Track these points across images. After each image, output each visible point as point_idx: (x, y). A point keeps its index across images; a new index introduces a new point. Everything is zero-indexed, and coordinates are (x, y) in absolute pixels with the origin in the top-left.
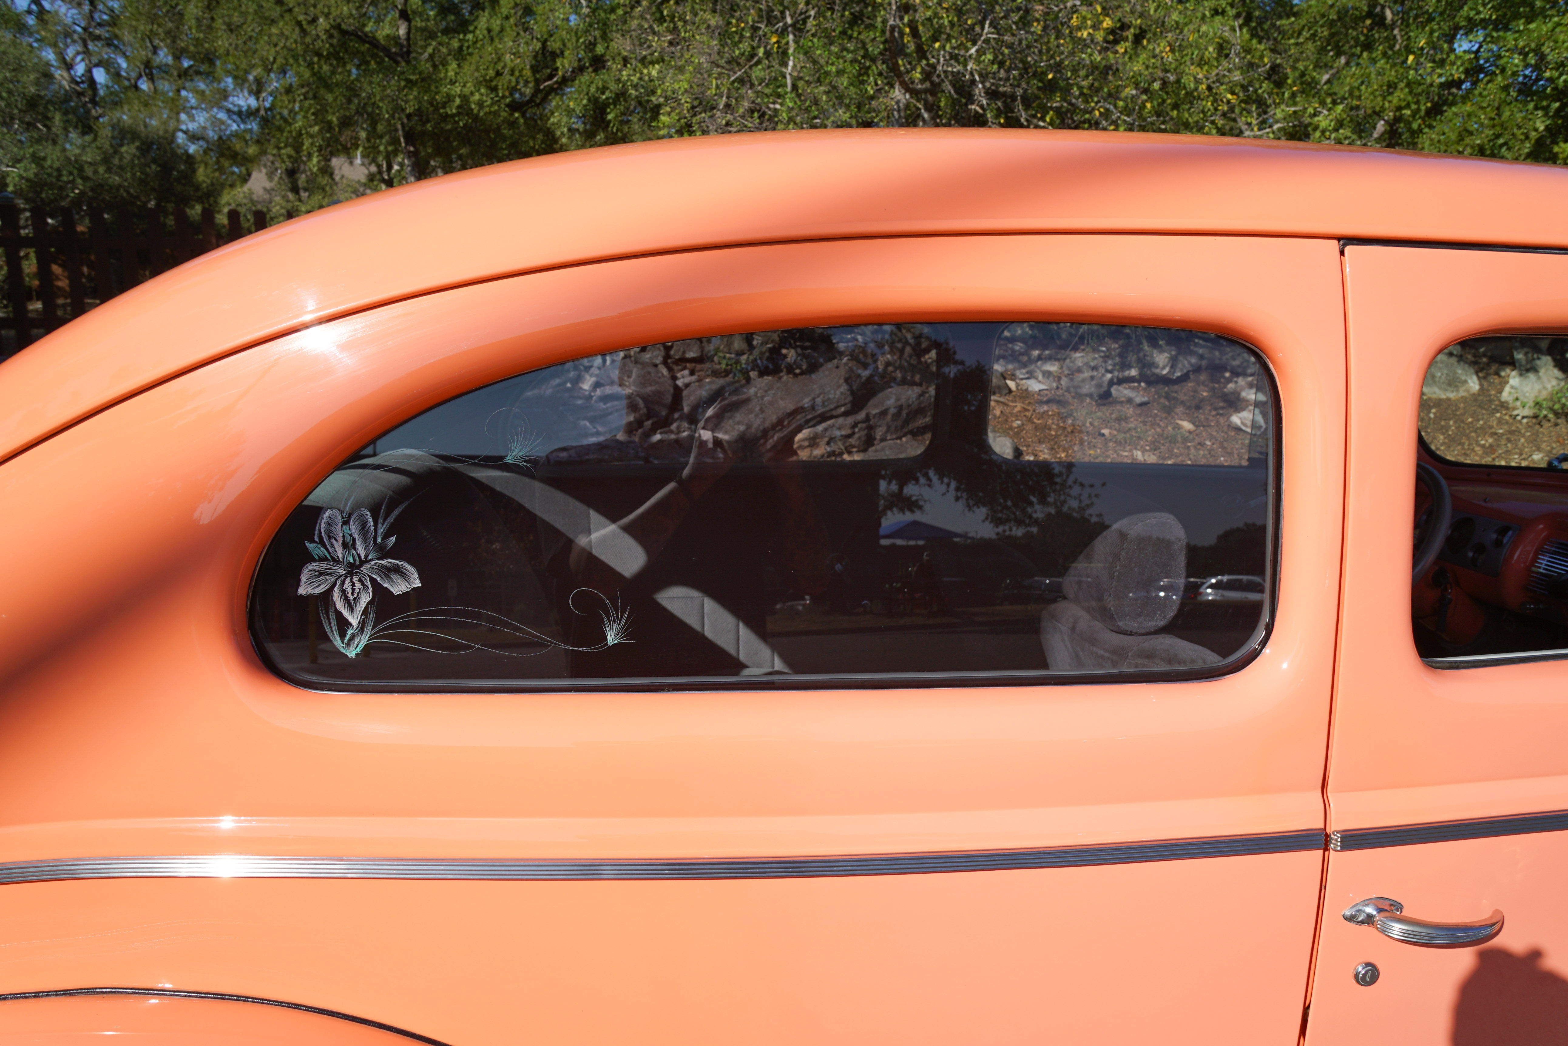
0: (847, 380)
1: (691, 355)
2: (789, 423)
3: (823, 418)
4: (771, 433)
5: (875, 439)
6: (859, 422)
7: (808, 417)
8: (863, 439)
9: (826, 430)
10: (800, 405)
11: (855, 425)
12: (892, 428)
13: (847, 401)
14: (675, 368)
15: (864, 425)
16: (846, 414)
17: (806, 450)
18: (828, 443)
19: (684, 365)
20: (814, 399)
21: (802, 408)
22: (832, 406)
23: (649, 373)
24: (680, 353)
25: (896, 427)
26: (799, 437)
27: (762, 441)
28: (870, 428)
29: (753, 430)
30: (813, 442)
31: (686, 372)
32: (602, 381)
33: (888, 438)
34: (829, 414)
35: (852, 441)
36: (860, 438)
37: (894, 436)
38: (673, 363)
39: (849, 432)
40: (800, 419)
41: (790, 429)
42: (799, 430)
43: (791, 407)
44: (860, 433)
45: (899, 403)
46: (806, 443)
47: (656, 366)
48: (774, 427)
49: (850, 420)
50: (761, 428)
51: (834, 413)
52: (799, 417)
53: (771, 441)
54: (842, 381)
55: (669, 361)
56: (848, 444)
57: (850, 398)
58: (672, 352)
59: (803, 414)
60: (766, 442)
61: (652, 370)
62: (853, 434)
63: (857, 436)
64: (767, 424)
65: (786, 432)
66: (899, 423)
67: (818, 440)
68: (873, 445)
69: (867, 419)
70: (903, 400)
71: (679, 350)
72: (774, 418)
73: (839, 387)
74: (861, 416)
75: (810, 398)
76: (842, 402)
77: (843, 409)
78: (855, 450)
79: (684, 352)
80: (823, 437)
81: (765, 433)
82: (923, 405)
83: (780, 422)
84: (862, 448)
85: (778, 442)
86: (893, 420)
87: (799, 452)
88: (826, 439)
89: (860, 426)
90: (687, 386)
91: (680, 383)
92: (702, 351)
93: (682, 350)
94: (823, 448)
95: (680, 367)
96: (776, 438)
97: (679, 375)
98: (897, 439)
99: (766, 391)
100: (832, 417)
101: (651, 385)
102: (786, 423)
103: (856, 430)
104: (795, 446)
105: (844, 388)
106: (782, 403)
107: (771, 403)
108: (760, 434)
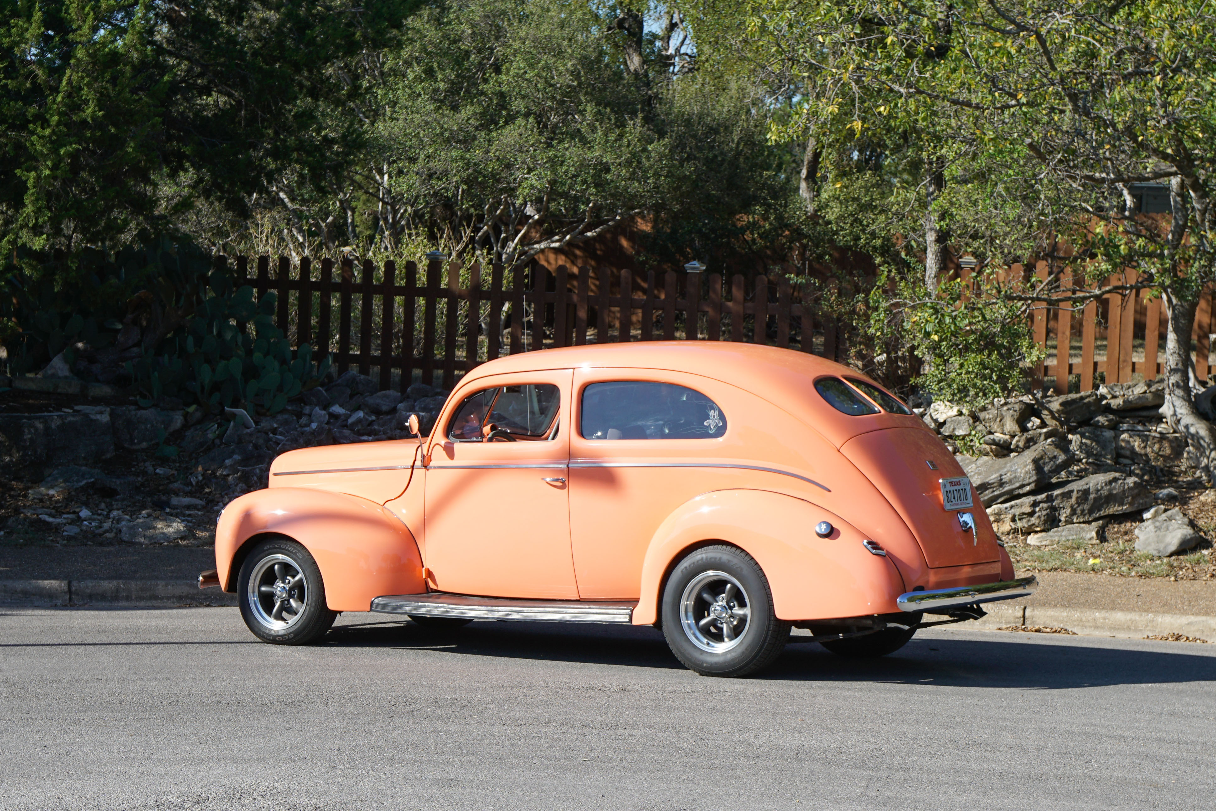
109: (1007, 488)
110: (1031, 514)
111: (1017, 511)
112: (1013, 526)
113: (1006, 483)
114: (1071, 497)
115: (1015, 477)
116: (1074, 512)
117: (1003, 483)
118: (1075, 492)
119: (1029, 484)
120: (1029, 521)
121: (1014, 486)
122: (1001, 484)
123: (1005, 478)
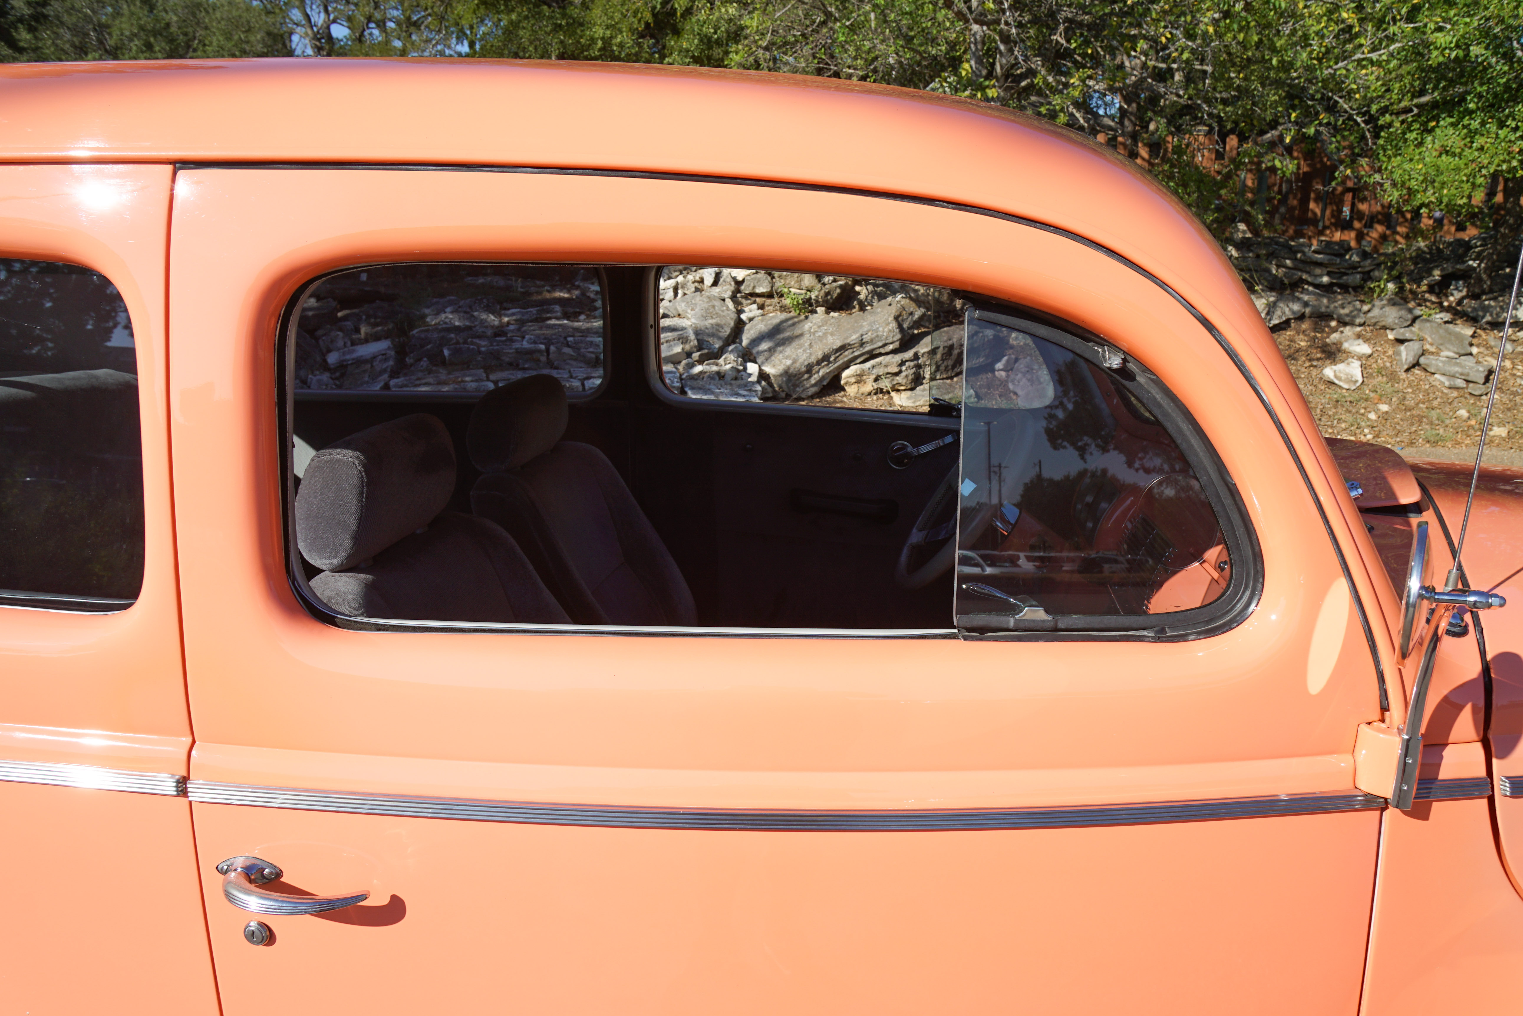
0: (896, 318)
1: (760, 290)
2: (835, 359)
3: (872, 356)
4: (816, 368)
5: (924, 378)
6: (907, 361)
7: (856, 354)
8: (910, 378)
9: (873, 367)
10: (848, 341)
11: (902, 363)
12: (942, 368)
13: (895, 339)
14: (744, 301)
15: (912, 364)
16: (894, 352)
17: (853, 386)
18: (876, 380)
19: (753, 299)
20: (862, 335)
21: (849, 345)
22: (880, 344)
23: (714, 307)
24: (751, 288)
25: (946, 367)
26: (845, 374)
27: (806, 376)
28: (919, 367)
29: (798, 365)
30: (860, 379)
31: (755, 306)
32: (669, 313)
33: (938, 377)
34: (877, 352)
35: (899, 379)
36: (907, 376)
37: (945, 376)
38: (742, 297)
39: (896, 370)
40: (848, 355)
41: (836, 365)
42: (847, 366)
43: (838, 344)
44: (908, 372)
45: (950, 342)
46: (853, 380)
47: (724, 300)
48: (819, 362)
49: (898, 358)
50: (806, 363)
51: (882, 351)
52: (846, 353)
53: (816, 376)
54: (891, 318)
55: (739, 295)
56: (895, 382)
57: (899, 336)
58: (742, 288)
59: (851, 351)
60: (810, 377)
61: (718, 303)
62: (900, 372)
63: (904, 374)
64: (813, 359)
65: (832, 367)
66: (950, 363)
67: (865, 377)
68: (922, 384)
69: (916, 357)
70: (955, 340)
71: (749, 286)
72: (820, 355)
73: (888, 324)
74: (909, 354)
75: (858, 335)
76: (890, 340)
77: (891, 347)
78: (902, 388)
79: (754, 287)
80: (869, 374)
81: (809, 369)
82: (975, 345)
83: (826, 358)
84: (909, 387)
85: (823, 378)
86: (943, 360)
87: (846, 388)
88: (874, 376)
89: (907, 364)
90: (751, 320)
91: (744, 317)
92: (772, 287)
93: (752, 285)
94: (870, 385)
95: (749, 302)
96: (821, 373)
97: (746, 309)
98: (947, 378)
99: (819, 327)
100: (881, 355)
101: (712, 318)
102: (832, 359)
103: (904, 368)
104: (842, 382)
105: (893, 325)
106: (830, 339)
107: (820, 339)
108: (804, 369)
109: (868, 348)
110: (897, 374)
111: (881, 371)
112: (876, 387)
113: (867, 342)
114: (936, 354)
115: (877, 336)
116: (938, 368)
117: (864, 343)
118: (941, 348)
119: (891, 343)
120: (893, 380)
121: (875, 346)
122: (862, 344)
123: (866, 338)
